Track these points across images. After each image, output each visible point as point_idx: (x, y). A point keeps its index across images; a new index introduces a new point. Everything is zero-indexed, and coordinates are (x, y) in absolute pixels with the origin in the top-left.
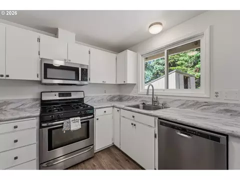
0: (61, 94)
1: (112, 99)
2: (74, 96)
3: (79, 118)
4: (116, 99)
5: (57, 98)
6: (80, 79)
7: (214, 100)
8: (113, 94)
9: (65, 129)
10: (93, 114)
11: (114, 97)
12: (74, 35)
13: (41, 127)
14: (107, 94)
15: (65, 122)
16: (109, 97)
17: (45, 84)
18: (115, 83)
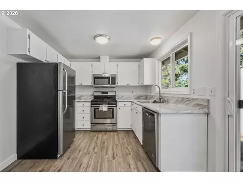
0: (103, 93)
1: (138, 98)
2: (110, 94)
3: (107, 105)
4: (142, 98)
5: (101, 94)
6: (111, 83)
7: (193, 96)
8: (141, 94)
9: (100, 109)
10: (116, 104)
11: (141, 96)
12: (108, 57)
13: (91, 107)
14: (134, 94)
15: (100, 106)
16: (136, 96)
17: (95, 87)
18: (138, 85)
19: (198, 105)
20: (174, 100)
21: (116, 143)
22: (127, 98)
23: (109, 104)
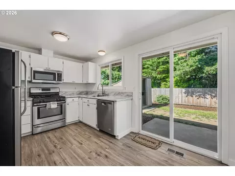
0: (43, 89)
2: (52, 91)
4: (84, 93)
7: (125, 91)
8: (81, 90)
9: (48, 107)
10: (65, 100)
13: (33, 106)
14: (77, 90)
15: (48, 104)
16: (78, 92)
17: (34, 83)
18: (82, 82)
19: (128, 95)
20: (113, 94)
21: (73, 134)
22: (70, 95)
23: (57, 101)
